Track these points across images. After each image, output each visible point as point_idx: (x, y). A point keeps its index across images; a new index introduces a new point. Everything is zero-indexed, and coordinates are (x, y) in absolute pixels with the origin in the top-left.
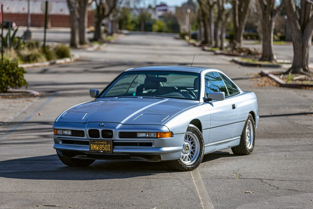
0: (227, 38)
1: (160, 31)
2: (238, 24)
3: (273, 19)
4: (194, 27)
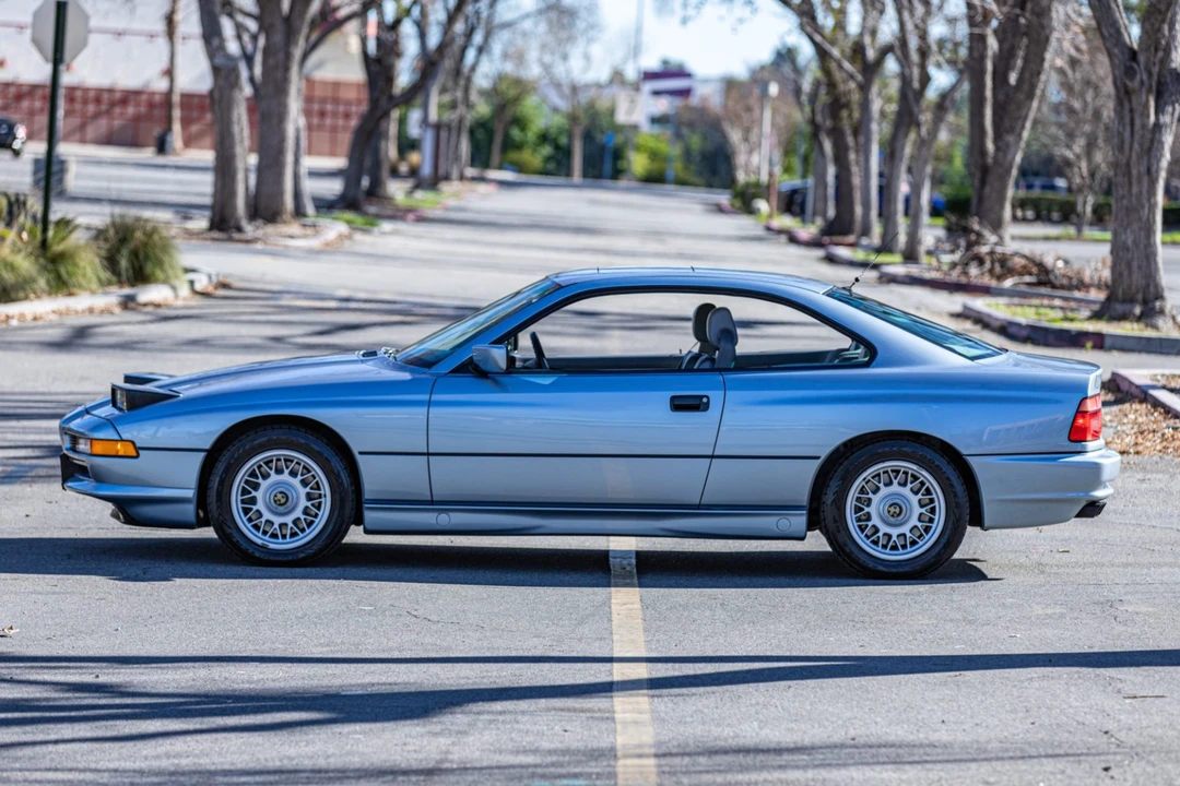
0: (936, 212)
1: (654, 179)
2: (990, 146)
3: (1166, 119)
4: (796, 163)
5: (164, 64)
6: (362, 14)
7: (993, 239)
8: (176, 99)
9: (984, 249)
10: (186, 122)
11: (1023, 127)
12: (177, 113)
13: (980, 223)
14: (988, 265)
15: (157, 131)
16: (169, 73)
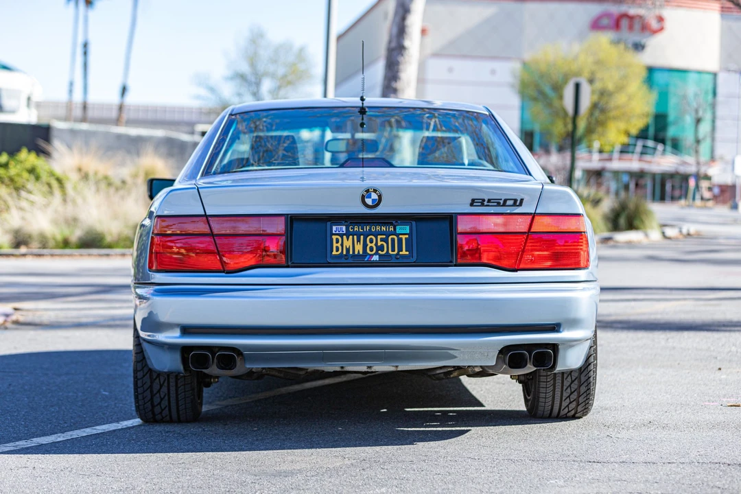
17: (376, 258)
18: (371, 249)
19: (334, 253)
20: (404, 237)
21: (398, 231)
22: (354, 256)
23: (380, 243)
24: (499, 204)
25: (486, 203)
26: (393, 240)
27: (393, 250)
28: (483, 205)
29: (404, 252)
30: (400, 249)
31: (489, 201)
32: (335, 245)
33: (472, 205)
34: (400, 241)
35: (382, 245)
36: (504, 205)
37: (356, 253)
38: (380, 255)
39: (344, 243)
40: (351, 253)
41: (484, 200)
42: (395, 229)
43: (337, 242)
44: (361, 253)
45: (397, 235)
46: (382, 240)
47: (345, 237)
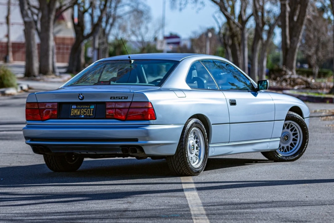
5: (5, 33)
6: (72, 7)
7: (290, 73)
8: (10, 45)
9: (287, 77)
10: (14, 52)
11: (299, 35)
12: (11, 49)
13: (286, 68)
14: (289, 82)
15: (4, 55)
16: (8, 36)
17: (83, 116)
18: (82, 113)
19: (71, 115)
20: (92, 109)
21: (91, 107)
22: (77, 115)
23: (85, 111)
24: (119, 99)
25: (115, 98)
26: (89, 110)
27: (88, 114)
28: (114, 99)
29: (91, 115)
30: (90, 114)
31: (116, 97)
32: (72, 112)
33: (111, 99)
34: (91, 110)
35: (85, 112)
36: (121, 99)
37: (78, 115)
38: (84, 116)
39: (75, 111)
40: (76, 115)
41: (114, 97)
42: (90, 107)
43: (73, 111)
44: (79, 114)
45: (90, 109)
46: (86, 110)
47: (75, 110)
